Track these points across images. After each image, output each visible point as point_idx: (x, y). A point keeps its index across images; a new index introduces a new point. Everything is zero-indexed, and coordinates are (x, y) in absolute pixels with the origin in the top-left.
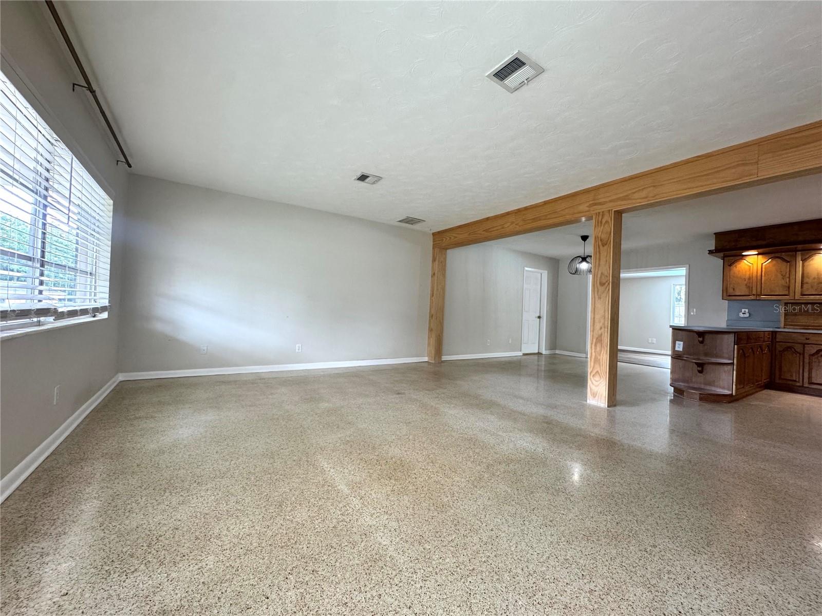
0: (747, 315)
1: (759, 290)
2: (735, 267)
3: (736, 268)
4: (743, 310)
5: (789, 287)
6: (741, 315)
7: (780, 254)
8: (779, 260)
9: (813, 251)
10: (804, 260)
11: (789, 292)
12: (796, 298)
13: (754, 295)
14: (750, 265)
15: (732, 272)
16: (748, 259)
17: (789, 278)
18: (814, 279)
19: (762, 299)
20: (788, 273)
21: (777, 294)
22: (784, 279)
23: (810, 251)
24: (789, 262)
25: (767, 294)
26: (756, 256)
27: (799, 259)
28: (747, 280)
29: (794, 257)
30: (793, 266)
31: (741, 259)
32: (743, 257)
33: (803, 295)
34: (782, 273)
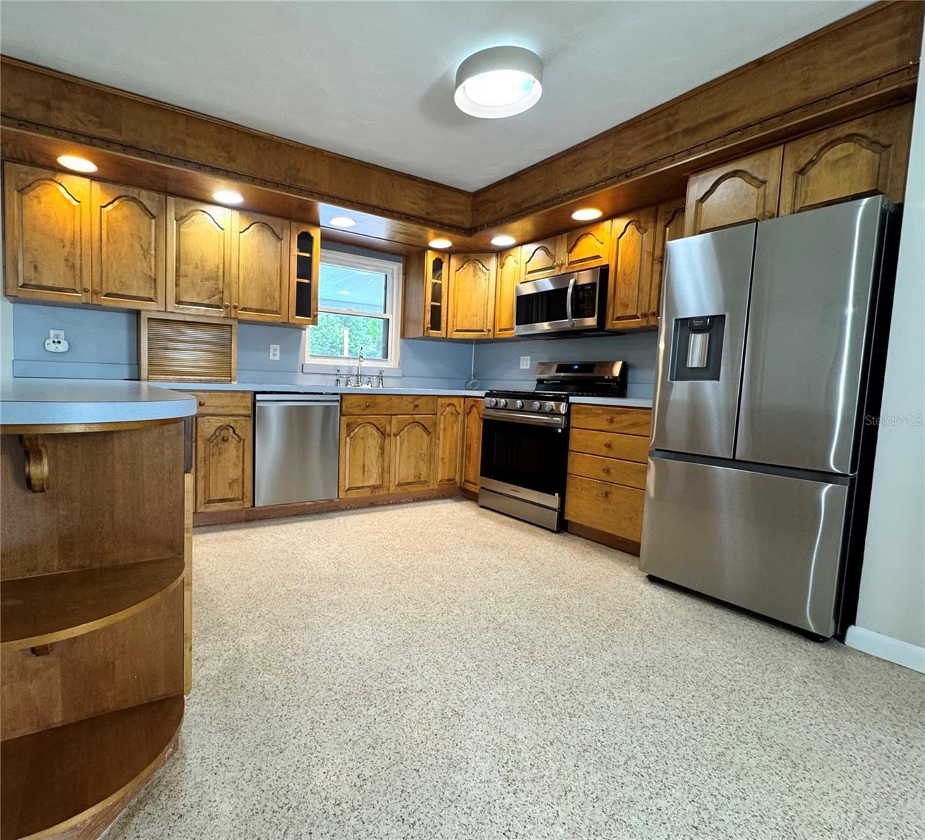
0: (63, 347)
1: (97, 278)
2: (35, 201)
3: (40, 202)
4: (52, 333)
5: (155, 280)
6: (51, 347)
7: (136, 190)
8: (136, 208)
9: (194, 203)
10: (180, 220)
11: (156, 292)
12: (168, 310)
13: (86, 291)
14: (76, 203)
15: (27, 213)
16: (67, 180)
17: (155, 257)
18: (196, 267)
19: (104, 304)
20: (153, 245)
21: (134, 294)
22: (145, 258)
23: (190, 201)
24: (155, 218)
25: (115, 292)
26: (87, 181)
27: (171, 215)
28: (68, 245)
29: (164, 208)
30: (162, 228)
31: (51, 180)
32: (54, 176)
33: (179, 303)
34: (142, 242)
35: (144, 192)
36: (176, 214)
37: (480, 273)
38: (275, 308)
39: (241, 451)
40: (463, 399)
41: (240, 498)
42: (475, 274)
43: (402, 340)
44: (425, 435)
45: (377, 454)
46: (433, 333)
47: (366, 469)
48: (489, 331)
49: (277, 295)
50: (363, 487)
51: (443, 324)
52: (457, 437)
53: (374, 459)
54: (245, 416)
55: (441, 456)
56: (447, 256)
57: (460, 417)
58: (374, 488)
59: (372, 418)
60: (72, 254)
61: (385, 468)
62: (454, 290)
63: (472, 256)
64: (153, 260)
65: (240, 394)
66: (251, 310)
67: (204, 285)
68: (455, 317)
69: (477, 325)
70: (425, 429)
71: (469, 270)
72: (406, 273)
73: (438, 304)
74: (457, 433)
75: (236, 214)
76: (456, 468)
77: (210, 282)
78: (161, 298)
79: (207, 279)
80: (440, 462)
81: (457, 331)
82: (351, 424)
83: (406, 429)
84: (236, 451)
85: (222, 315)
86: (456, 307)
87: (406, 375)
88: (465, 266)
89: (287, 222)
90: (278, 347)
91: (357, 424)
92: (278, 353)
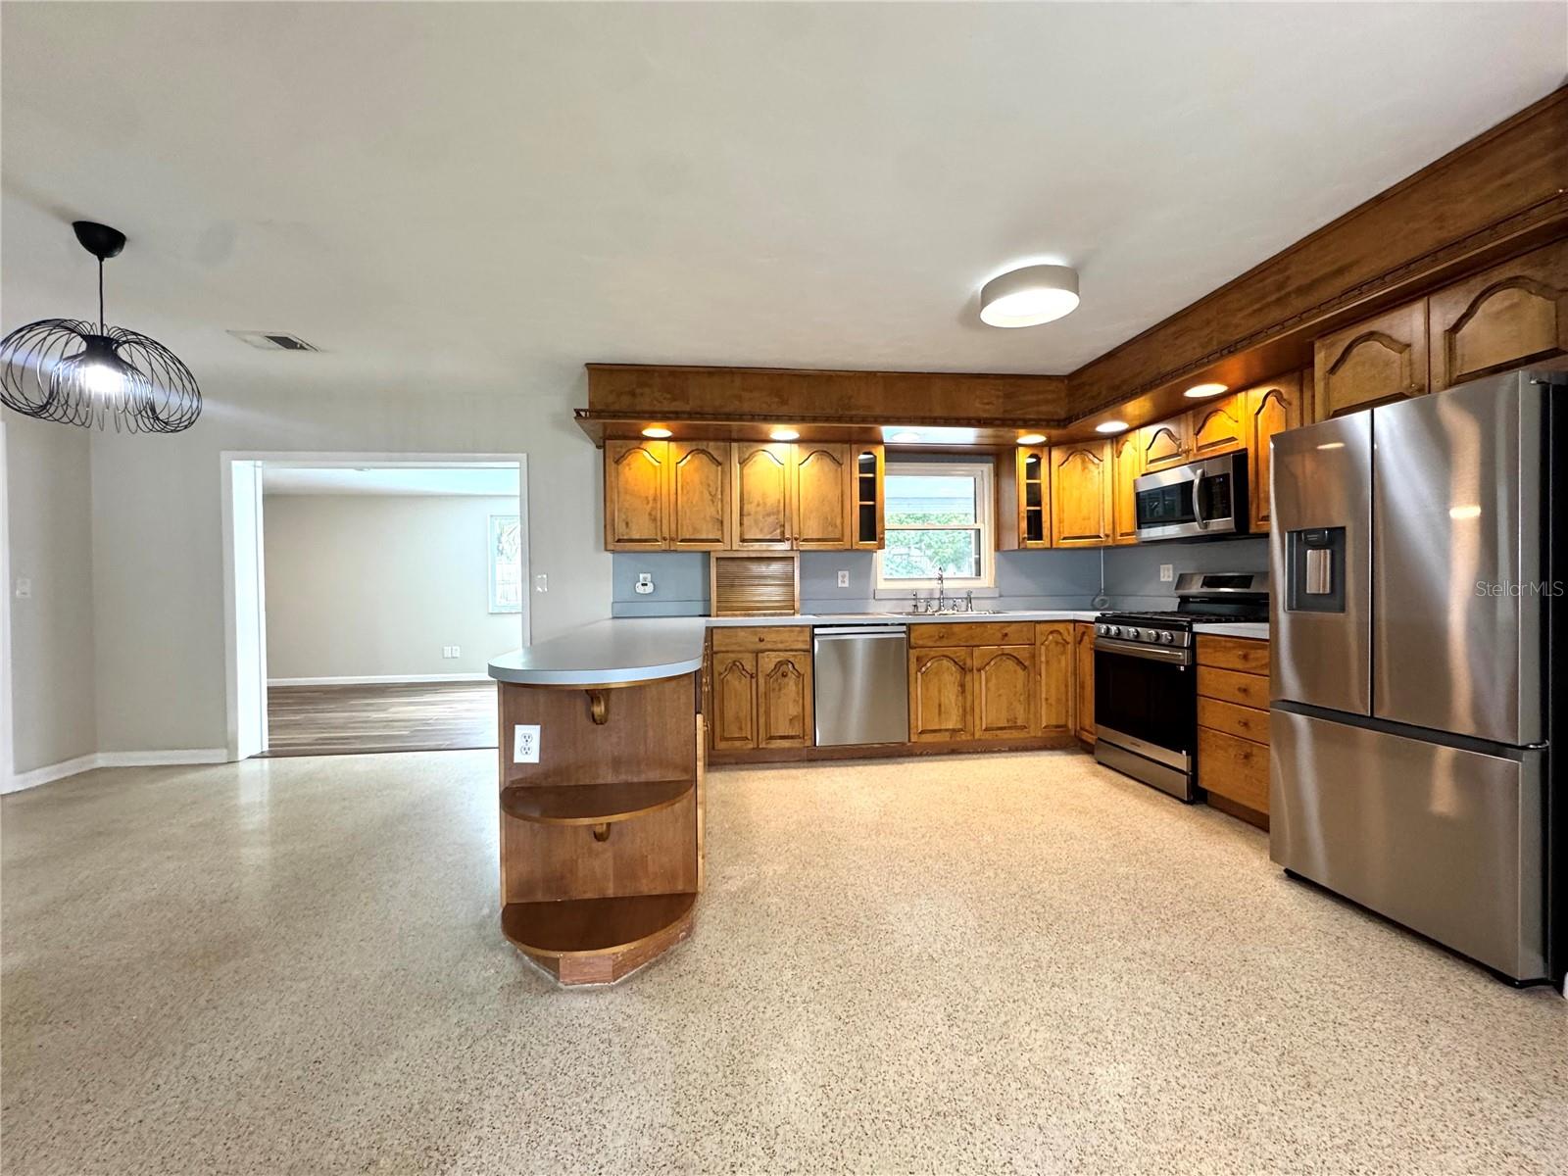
0: (649, 589)
1: (673, 527)
2: (627, 468)
3: (630, 469)
4: (641, 576)
5: (722, 522)
6: (640, 589)
7: (705, 443)
8: (705, 459)
9: (755, 444)
10: (743, 462)
11: (723, 533)
12: (734, 548)
13: (665, 539)
14: (657, 464)
15: (622, 478)
16: (651, 446)
17: (722, 501)
18: (758, 505)
19: (679, 549)
20: (719, 489)
21: (704, 537)
22: (713, 502)
23: (752, 444)
24: (721, 465)
25: (688, 537)
26: (666, 442)
27: (735, 460)
28: (651, 502)
29: (728, 454)
30: (727, 474)
31: (639, 448)
32: (641, 444)
33: (743, 540)
34: (711, 489)
35: (711, 444)
36: (739, 458)
37: (1091, 467)
38: (837, 536)
39: (801, 686)
40: (1072, 625)
41: (801, 735)
42: (1084, 468)
43: (997, 553)
44: (1019, 669)
45: (955, 691)
46: (1031, 544)
47: (943, 709)
48: (1107, 536)
49: (839, 521)
50: (940, 730)
51: (1046, 532)
52: (1067, 671)
53: (953, 698)
54: (804, 651)
55: (1044, 696)
56: (1046, 449)
57: (1070, 647)
58: (954, 731)
59: (949, 651)
60: (653, 508)
61: (968, 709)
62: (1059, 489)
63: (1080, 446)
64: (720, 503)
65: (798, 629)
66: (812, 540)
67: (766, 521)
68: (1061, 521)
69: (1090, 529)
70: (1019, 662)
71: (1076, 462)
72: (997, 475)
73: (1038, 508)
74: (1067, 666)
75: (795, 447)
76: (1067, 712)
77: (772, 516)
78: (727, 538)
79: (769, 515)
80: (1044, 703)
81: (1064, 539)
82: (922, 657)
83: (992, 663)
84: (796, 687)
85: (784, 548)
86: (1061, 510)
87: (1003, 593)
88: (1070, 459)
89: (848, 446)
90: (847, 573)
91: (930, 657)
92: (847, 580)
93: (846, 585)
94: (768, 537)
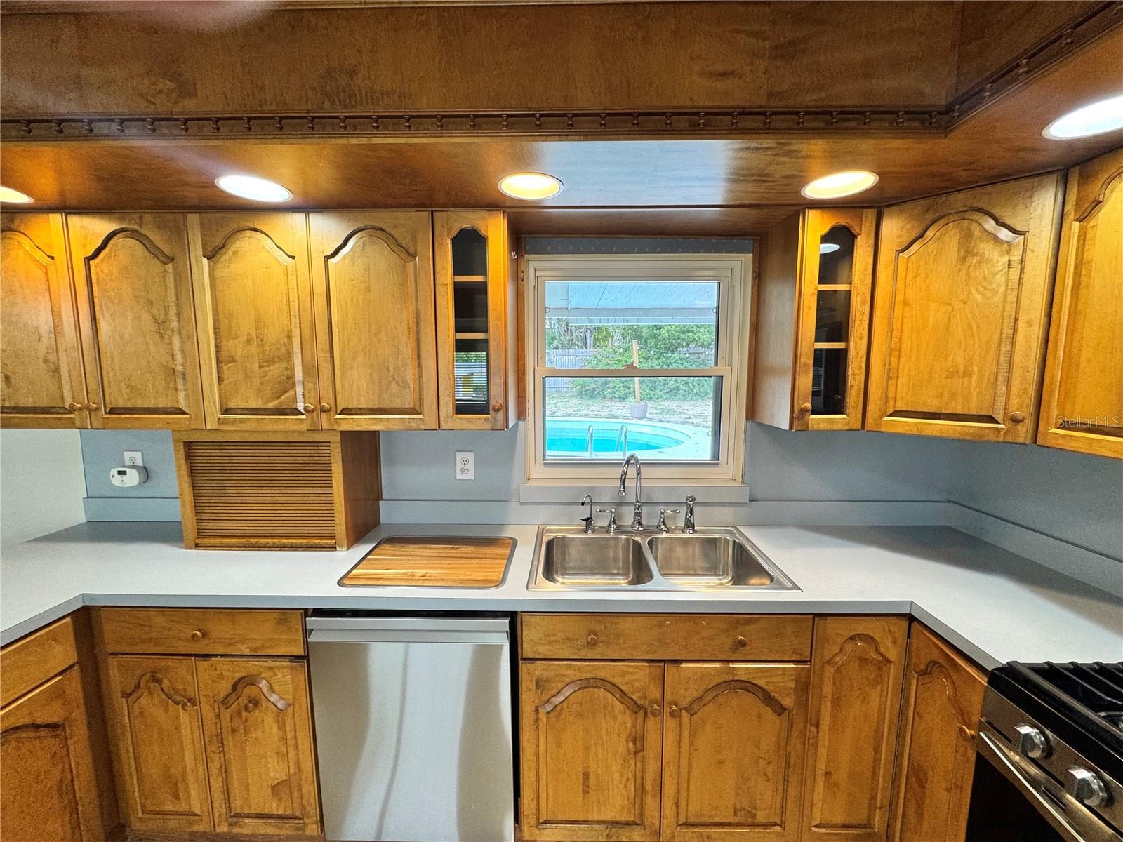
7: (137, 217)
10: (213, 255)
11: (186, 397)
12: (210, 427)
14: (49, 260)
16: (31, 224)
17: (179, 334)
18: (249, 341)
19: (109, 425)
20: (172, 311)
21: (151, 403)
22: (162, 336)
23: (228, 215)
24: (171, 259)
27: (196, 247)
28: (45, 335)
30: (184, 280)
31: (11, 227)
32: (12, 219)
33: (227, 411)
34: (155, 312)
35: (148, 217)
36: (204, 245)
38: (408, 403)
40: (905, 624)
41: (297, 816)
42: (967, 251)
43: (749, 424)
44: (768, 713)
45: (622, 749)
46: (820, 421)
47: (592, 782)
48: (1016, 421)
49: (410, 374)
50: (585, 822)
51: (853, 395)
52: (881, 721)
53: (615, 763)
54: (290, 660)
55: (822, 765)
56: (870, 216)
57: (893, 671)
58: (615, 824)
59: (606, 669)
60: (52, 348)
61: (649, 783)
63: (959, 200)
64: (175, 338)
65: (276, 615)
66: (360, 411)
67: (266, 374)
68: (891, 374)
69: (967, 400)
70: (768, 699)
71: (945, 240)
72: (759, 276)
73: (841, 345)
74: (881, 711)
75: (316, 219)
76: (873, 797)
77: (277, 366)
78: (195, 407)
79: (271, 361)
80: (820, 780)
81: (896, 413)
82: (548, 680)
83: (708, 699)
84: (279, 728)
85: (304, 427)
86: (895, 350)
87: (759, 496)
88: (930, 234)
89: (425, 215)
90: (470, 456)
91: (567, 680)
92: (471, 466)
93: (470, 476)
94: (271, 405)
